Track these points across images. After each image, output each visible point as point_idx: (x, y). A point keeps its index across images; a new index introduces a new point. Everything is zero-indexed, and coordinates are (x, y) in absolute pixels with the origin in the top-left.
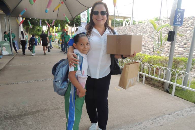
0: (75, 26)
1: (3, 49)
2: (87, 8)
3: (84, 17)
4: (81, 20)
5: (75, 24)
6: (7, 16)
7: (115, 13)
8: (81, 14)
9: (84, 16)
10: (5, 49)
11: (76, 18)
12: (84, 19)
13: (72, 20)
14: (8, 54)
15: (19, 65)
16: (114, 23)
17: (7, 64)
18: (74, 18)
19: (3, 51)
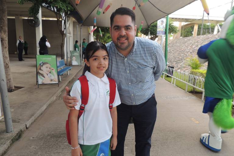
0: (149, 34)
1: (73, 59)
2: (167, 14)
4: (158, 27)
5: (149, 33)
6: (80, 24)
7: (203, 16)
8: (158, 21)
9: (162, 23)
10: (75, 59)
11: (152, 25)
12: (161, 26)
13: (147, 27)
16: (201, 28)
17: (75, 76)
18: (149, 25)
19: (73, 61)
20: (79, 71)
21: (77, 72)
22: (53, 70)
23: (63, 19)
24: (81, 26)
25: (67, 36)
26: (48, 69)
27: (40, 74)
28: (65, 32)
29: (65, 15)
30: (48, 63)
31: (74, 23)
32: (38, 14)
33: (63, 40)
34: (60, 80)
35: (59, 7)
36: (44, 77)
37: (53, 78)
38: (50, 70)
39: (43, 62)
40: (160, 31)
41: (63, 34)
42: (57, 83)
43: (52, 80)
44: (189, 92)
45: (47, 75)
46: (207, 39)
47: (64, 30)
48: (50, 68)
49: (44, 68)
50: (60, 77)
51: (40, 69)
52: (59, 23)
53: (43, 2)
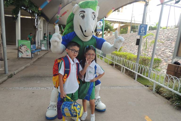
1: (42, 45)
3: (100, 25)
4: (97, 27)
10: (44, 45)
14: (45, 49)
15: (50, 56)
17: (43, 56)
19: (42, 47)
20: (46, 53)
21: (44, 54)
22: (28, 49)
23: (36, 18)
24: (48, 23)
25: (38, 30)
26: (25, 49)
27: (20, 51)
28: (37, 27)
29: (37, 16)
30: (25, 45)
31: (44, 21)
32: (18, 14)
33: (36, 33)
34: (33, 57)
35: (33, 11)
36: (23, 53)
37: (28, 54)
38: (26, 49)
39: (23, 44)
40: (99, 29)
41: (35, 29)
42: (31, 57)
43: (27, 56)
44: (110, 65)
45: (25, 52)
46: (132, 36)
47: (36, 26)
48: (26, 48)
49: (23, 48)
50: (33, 54)
51: (20, 48)
52: (33, 20)
53: (22, 6)
